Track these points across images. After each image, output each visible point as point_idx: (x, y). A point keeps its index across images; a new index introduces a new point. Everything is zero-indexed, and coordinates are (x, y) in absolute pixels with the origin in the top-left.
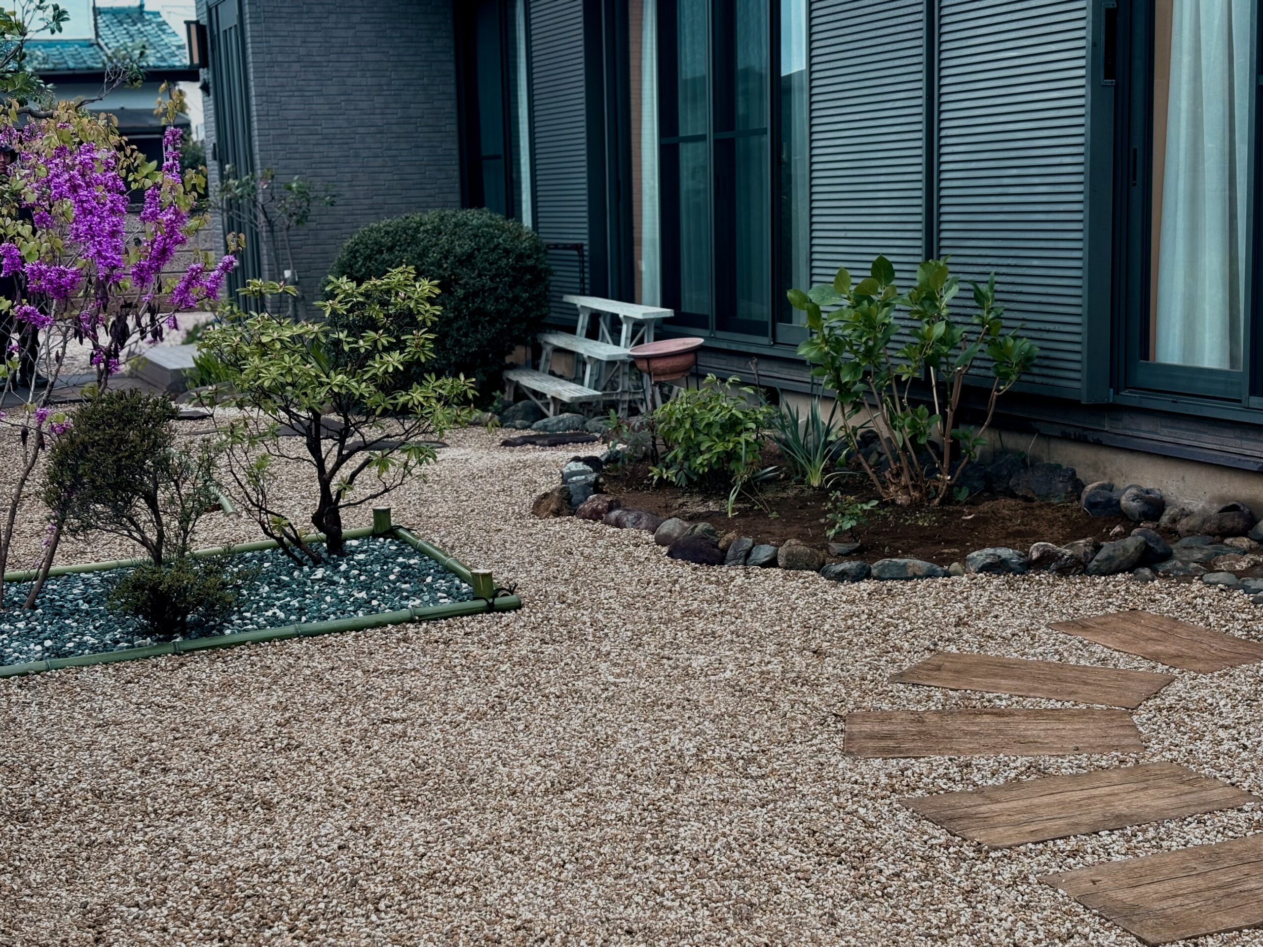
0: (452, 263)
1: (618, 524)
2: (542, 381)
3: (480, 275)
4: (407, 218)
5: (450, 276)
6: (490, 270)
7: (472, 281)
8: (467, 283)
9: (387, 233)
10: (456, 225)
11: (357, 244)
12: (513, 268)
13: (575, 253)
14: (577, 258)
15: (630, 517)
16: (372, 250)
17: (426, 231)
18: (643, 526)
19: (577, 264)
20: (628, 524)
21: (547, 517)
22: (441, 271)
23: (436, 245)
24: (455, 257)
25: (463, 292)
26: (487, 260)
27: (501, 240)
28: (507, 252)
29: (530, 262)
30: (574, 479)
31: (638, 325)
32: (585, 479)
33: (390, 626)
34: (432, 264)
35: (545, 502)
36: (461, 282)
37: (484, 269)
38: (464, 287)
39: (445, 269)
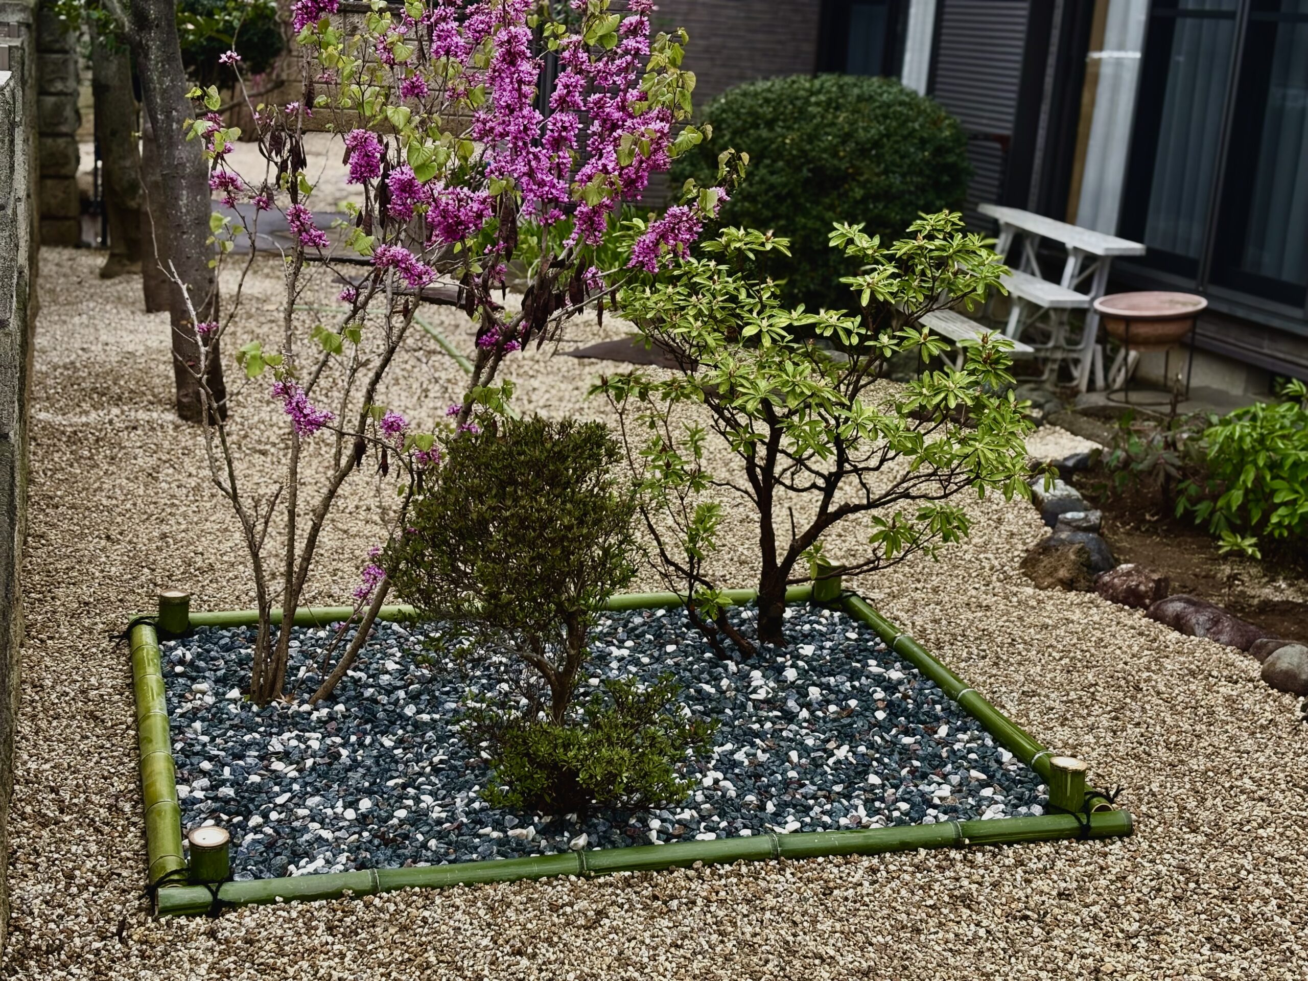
0: (853, 152)
1: (1179, 624)
2: (946, 320)
3: (886, 172)
4: (793, 82)
5: (847, 168)
6: (900, 166)
7: (875, 179)
8: (868, 181)
9: (767, 101)
10: (860, 99)
11: (724, 111)
12: (927, 163)
13: (997, 145)
14: (999, 153)
15: (1202, 619)
16: (745, 122)
17: (818, 104)
18: (1224, 638)
19: (998, 161)
20: (1200, 630)
21: (1052, 586)
22: (836, 162)
23: (833, 124)
24: (857, 143)
25: (862, 192)
26: (897, 152)
27: (917, 125)
28: (923, 142)
29: (951, 159)
30: (1069, 515)
31: (1089, 259)
32: (1085, 519)
34: (825, 150)
35: (1046, 561)
36: (862, 179)
37: (893, 163)
38: (863, 185)
39: (841, 159)
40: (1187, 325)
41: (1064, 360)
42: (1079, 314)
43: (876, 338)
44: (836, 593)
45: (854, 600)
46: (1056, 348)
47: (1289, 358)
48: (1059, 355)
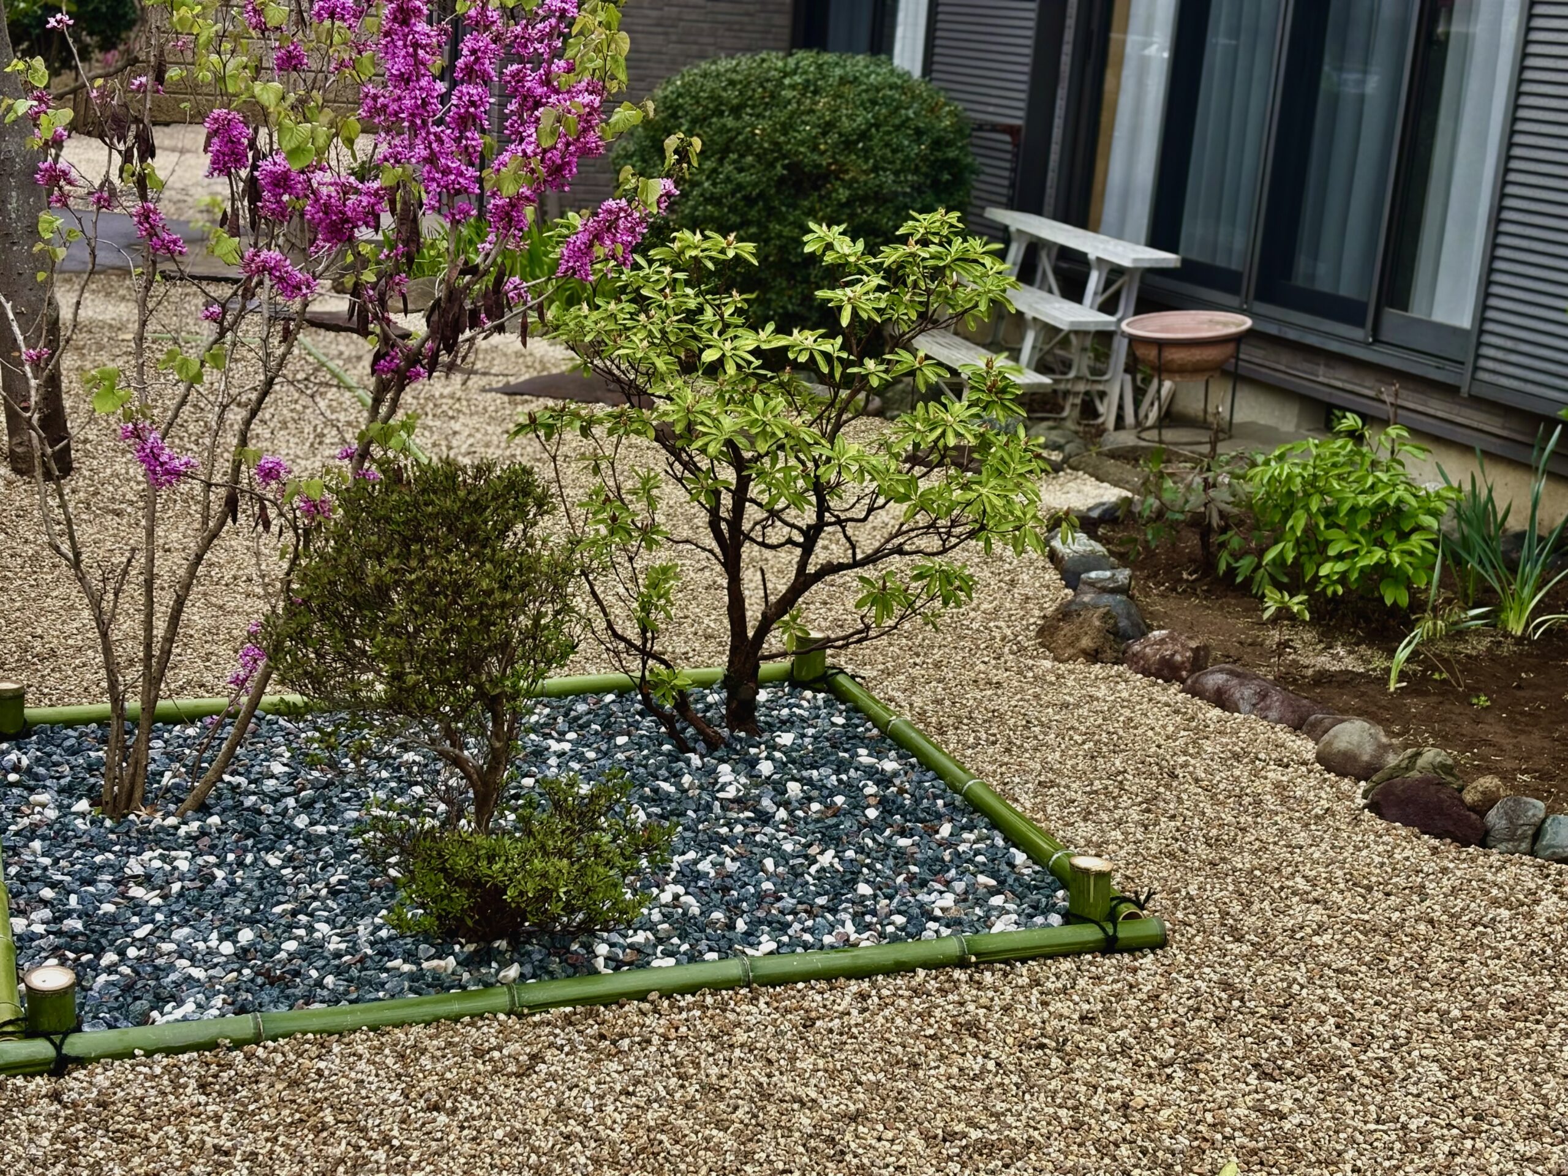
0: (836, 145)
1: (1221, 699)
2: (948, 346)
3: (875, 169)
4: (763, 60)
5: (830, 164)
6: (892, 162)
7: (863, 178)
8: (855, 180)
9: (732, 83)
10: (843, 81)
11: (680, 95)
12: (925, 159)
13: (1007, 138)
14: (1009, 147)
15: (1247, 693)
16: (706, 108)
17: (793, 87)
18: (1273, 714)
19: (1009, 156)
20: (1244, 706)
21: (1073, 658)
22: (815, 157)
23: (811, 111)
24: (840, 135)
25: (847, 193)
26: (887, 145)
27: (911, 113)
28: (919, 133)
29: (952, 153)
30: (1093, 575)
31: (1115, 272)
32: (1112, 578)
33: (921, 973)
34: (802, 143)
35: (1066, 629)
36: (847, 177)
37: (884, 158)
38: (849, 185)
39: (823, 153)
40: (1229, 349)
41: (1087, 393)
42: (1105, 337)
43: (861, 364)
44: (820, 671)
45: (841, 678)
46: (1078, 378)
47: (1349, 387)
48: (1081, 387)
